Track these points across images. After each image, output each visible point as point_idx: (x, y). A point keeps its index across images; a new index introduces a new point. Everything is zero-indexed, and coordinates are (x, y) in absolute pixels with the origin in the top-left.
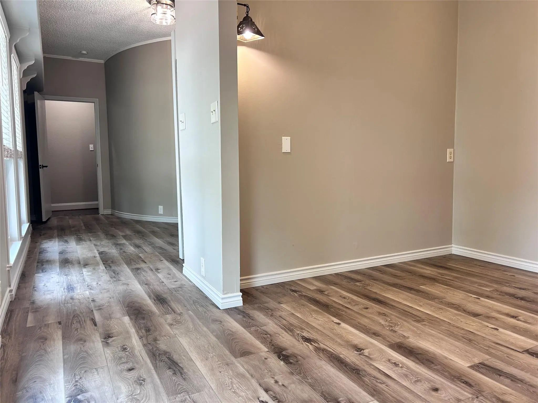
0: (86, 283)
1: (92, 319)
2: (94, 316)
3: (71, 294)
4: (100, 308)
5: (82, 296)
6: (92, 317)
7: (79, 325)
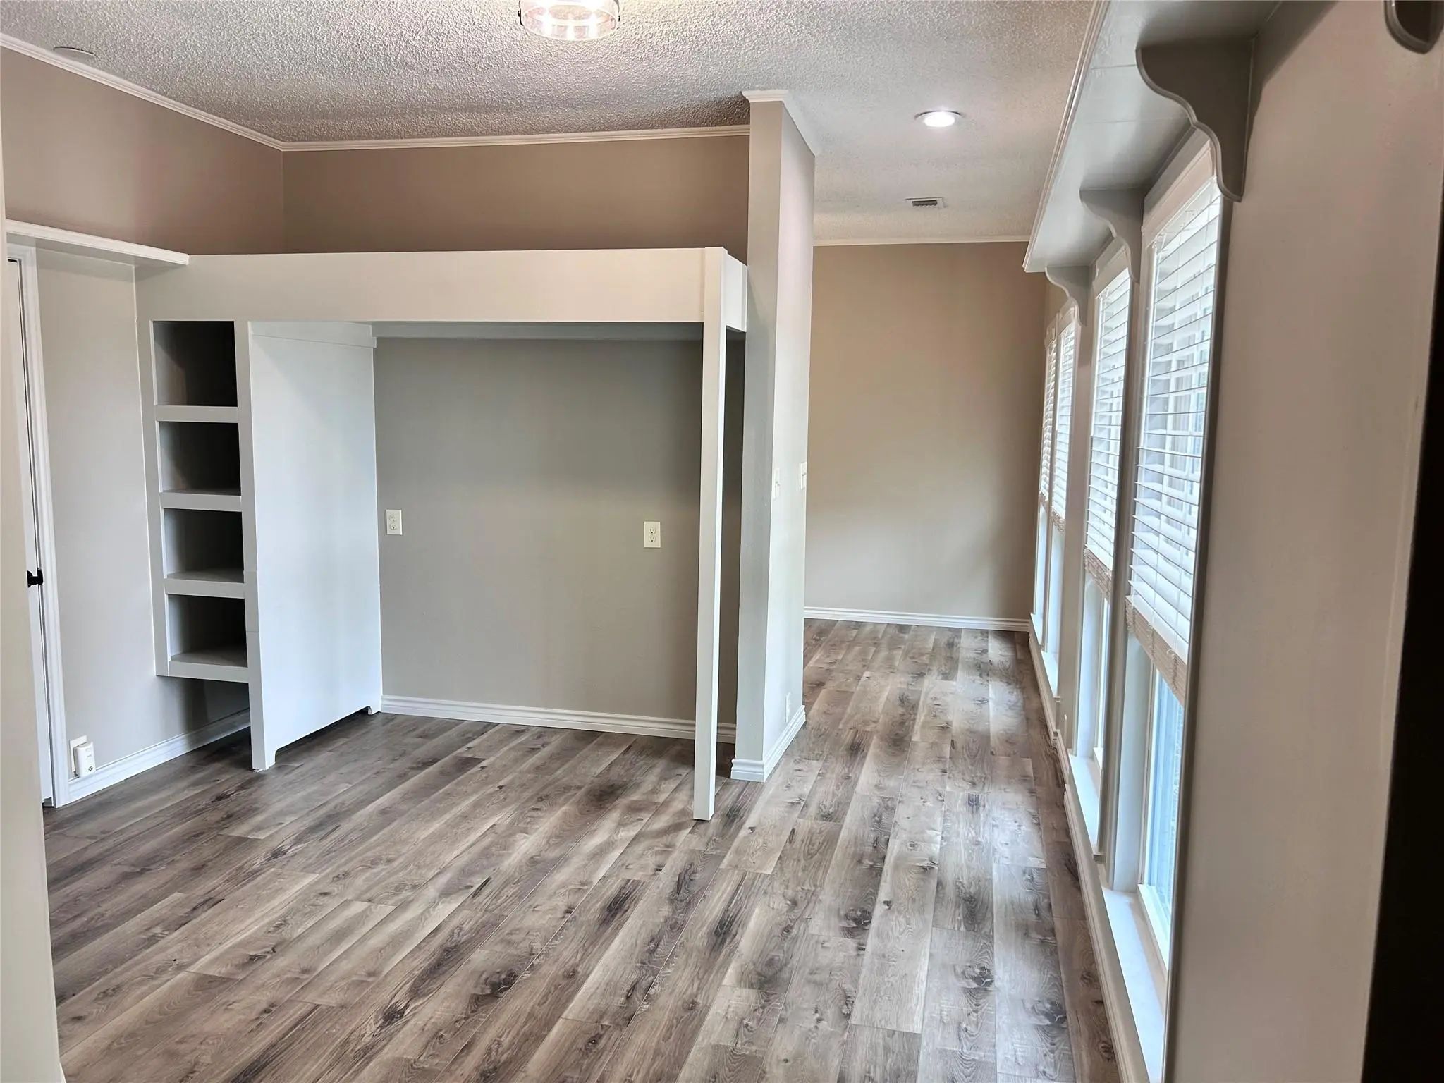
0: (943, 809)
1: (954, 748)
2: (951, 751)
3: (973, 792)
4: (940, 759)
5: (957, 784)
6: (953, 751)
7: (971, 746)
